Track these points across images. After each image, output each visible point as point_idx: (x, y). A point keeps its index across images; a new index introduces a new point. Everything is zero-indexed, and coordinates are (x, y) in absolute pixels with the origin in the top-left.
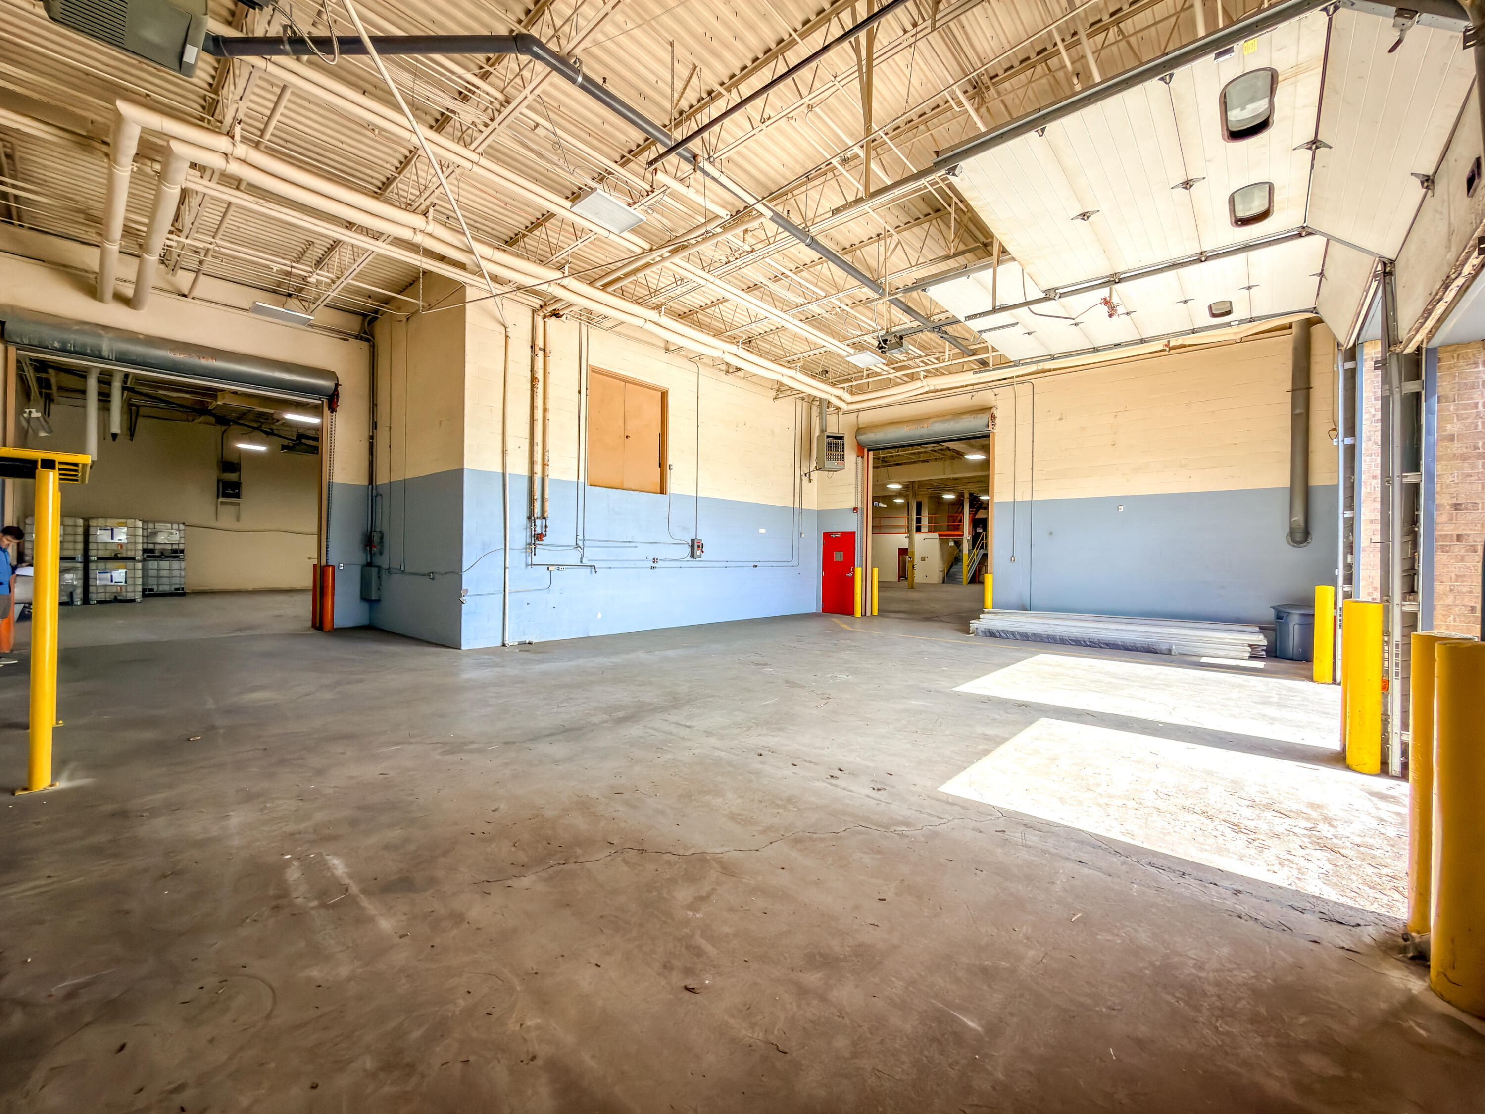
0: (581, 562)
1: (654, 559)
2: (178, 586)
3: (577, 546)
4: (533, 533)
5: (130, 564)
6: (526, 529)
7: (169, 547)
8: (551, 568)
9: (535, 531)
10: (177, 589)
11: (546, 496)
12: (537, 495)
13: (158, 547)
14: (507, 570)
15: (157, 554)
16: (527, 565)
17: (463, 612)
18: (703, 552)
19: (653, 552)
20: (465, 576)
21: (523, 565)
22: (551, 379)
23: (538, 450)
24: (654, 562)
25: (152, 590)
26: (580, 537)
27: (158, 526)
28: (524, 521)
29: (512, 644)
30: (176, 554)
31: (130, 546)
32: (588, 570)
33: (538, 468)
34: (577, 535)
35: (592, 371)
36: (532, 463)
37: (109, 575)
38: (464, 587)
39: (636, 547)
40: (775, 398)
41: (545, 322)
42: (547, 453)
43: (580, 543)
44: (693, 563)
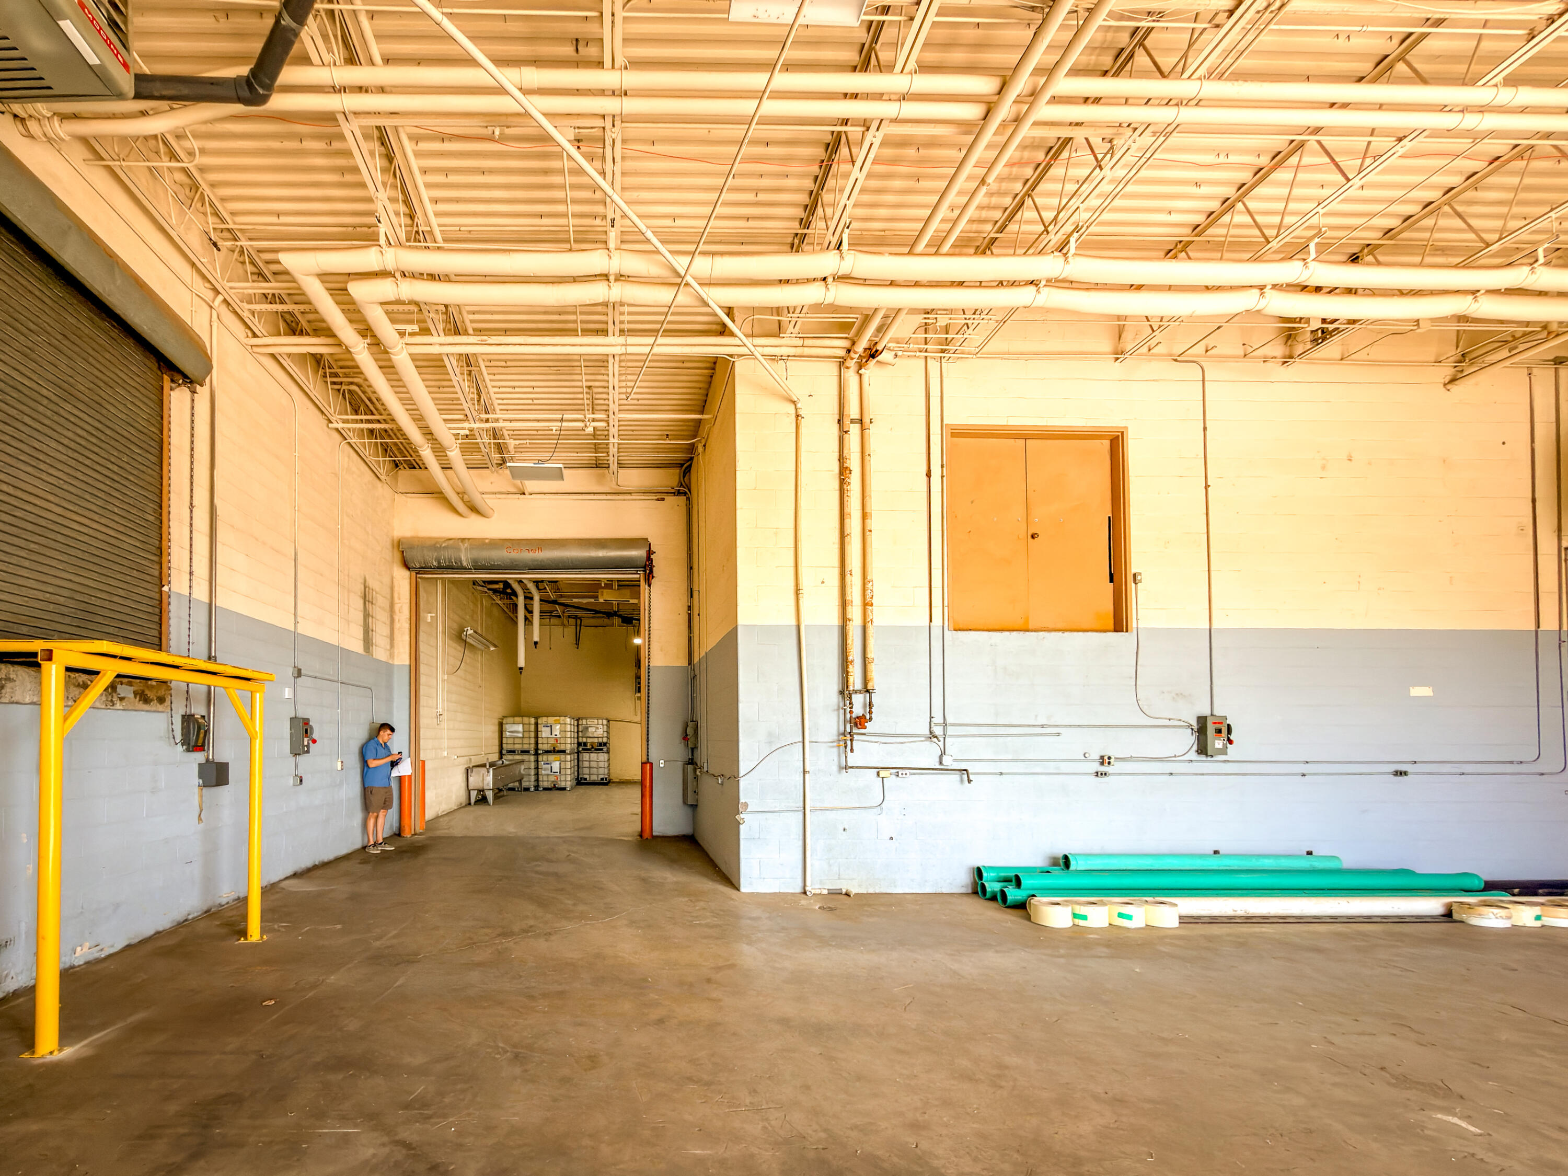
0: (941, 763)
1: (1102, 757)
2: (602, 777)
3: (932, 736)
4: (848, 716)
5: (562, 757)
6: (838, 709)
7: (596, 740)
8: (883, 773)
9: (851, 712)
10: (602, 779)
11: (870, 655)
12: (855, 654)
13: (589, 740)
14: (807, 775)
15: (589, 747)
16: (840, 768)
17: (742, 836)
18: (1230, 742)
19: (1098, 745)
20: (743, 783)
21: (835, 768)
22: (874, 464)
23: (854, 583)
24: (1102, 764)
25: (585, 779)
26: (938, 719)
27: (590, 722)
28: (834, 698)
29: (818, 892)
30: (601, 747)
31: (563, 741)
32: (956, 777)
33: (855, 613)
34: (931, 717)
35: (954, 435)
36: (844, 604)
37: (549, 766)
38: (742, 800)
39: (1058, 734)
40: (1453, 380)
41: (861, 375)
42: (869, 586)
43: (938, 731)
44: (1205, 765)
